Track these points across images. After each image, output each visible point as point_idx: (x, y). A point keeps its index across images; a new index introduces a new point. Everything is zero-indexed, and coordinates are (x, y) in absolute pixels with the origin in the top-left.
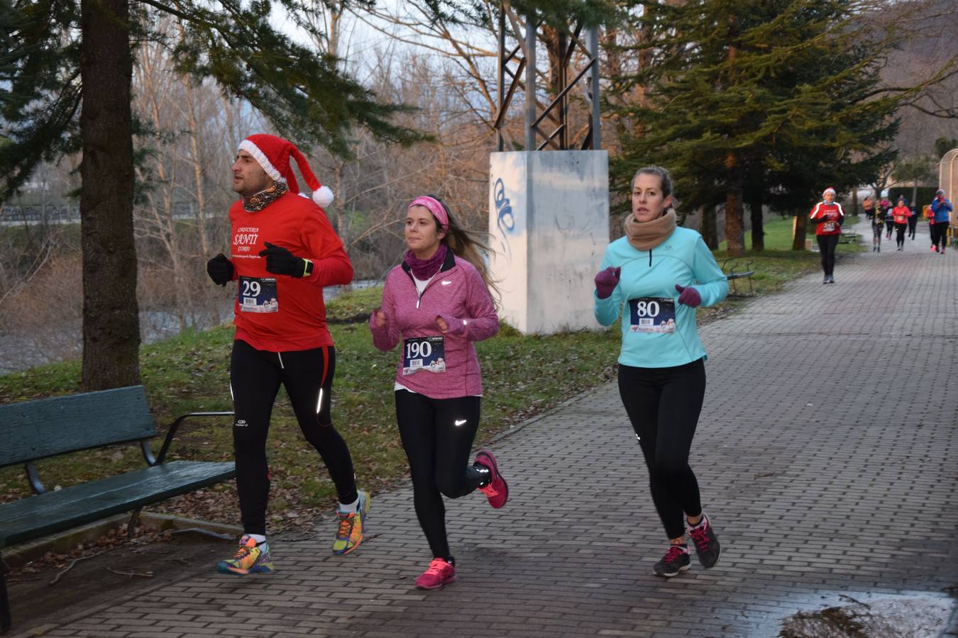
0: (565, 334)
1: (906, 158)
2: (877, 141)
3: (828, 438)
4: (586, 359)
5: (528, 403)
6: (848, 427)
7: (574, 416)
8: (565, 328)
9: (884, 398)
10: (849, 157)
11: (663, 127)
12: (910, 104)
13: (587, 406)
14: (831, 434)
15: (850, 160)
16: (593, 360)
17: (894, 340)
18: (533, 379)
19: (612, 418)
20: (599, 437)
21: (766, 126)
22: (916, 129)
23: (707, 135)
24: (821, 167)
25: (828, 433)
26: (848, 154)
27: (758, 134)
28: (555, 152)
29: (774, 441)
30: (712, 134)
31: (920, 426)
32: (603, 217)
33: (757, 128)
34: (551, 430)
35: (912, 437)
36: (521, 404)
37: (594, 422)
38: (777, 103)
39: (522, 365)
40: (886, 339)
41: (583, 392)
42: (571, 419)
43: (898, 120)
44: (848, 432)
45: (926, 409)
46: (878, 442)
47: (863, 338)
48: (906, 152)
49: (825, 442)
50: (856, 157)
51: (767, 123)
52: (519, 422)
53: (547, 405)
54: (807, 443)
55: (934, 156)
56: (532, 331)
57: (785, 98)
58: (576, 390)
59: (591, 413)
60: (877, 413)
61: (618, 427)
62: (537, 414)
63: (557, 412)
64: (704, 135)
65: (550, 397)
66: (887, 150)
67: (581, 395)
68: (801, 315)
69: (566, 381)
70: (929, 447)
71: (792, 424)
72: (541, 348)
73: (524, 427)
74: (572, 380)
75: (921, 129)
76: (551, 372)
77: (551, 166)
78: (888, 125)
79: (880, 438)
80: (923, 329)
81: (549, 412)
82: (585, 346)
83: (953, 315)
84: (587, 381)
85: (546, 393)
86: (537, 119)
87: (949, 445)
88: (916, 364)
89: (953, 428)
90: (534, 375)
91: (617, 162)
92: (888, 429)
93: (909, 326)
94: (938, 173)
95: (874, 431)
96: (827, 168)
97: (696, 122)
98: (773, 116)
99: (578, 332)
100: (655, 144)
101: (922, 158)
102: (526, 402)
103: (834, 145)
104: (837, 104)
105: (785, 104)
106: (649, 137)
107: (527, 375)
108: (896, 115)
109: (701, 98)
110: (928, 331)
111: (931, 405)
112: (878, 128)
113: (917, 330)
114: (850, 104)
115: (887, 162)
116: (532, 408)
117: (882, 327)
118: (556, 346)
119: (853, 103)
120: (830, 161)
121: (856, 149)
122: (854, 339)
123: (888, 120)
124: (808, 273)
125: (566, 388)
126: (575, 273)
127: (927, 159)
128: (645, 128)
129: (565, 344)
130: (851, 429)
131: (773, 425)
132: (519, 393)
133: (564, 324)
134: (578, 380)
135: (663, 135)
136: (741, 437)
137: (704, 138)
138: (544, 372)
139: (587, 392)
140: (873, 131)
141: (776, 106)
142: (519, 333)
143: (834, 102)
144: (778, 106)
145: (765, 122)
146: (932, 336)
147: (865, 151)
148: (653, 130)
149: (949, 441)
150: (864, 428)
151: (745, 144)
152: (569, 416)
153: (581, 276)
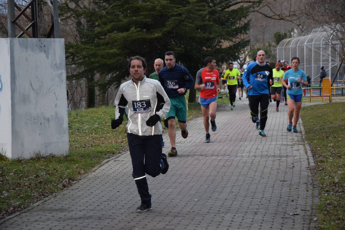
0: (38, 158)
1: (257, 44)
2: (237, 34)
3: (200, 222)
4: (51, 175)
5: (9, 205)
6: (213, 215)
7: (40, 213)
8: (38, 154)
9: (236, 196)
10: (221, 44)
11: (105, 24)
12: (257, 11)
13: (49, 206)
14: (203, 219)
15: (221, 46)
16: (56, 175)
17: (244, 159)
18: (14, 189)
19: (66, 213)
20: (55, 226)
21: (169, 24)
22: (263, 26)
23: (133, 29)
24: (204, 49)
25: (201, 218)
26: (220, 42)
27: (165, 29)
28: (29, 39)
29: (167, 225)
30: (136, 28)
31: (256, 213)
32: (62, 82)
33: (164, 25)
34: (23, 222)
35: (251, 220)
36: (4, 206)
37: (53, 216)
38: (175, 10)
39: (7, 180)
40: (240, 158)
41: (47, 196)
42: (38, 214)
43: (249, 21)
44: (213, 218)
45: (260, 202)
46: (231, 224)
47: (226, 158)
48: (257, 41)
49: (199, 224)
50: (226, 44)
51: (170, 22)
52: (2, 218)
53: (22, 206)
54: (188, 225)
55: (273, 44)
56: (16, 157)
57: (180, 6)
58: (43, 195)
59: (51, 210)
60: (231, 205)
61: (68, 219)
62: (15, 212)
63: (29, 210)
64: (131, 29)
65: (25, 201)
66: (243, 40)
67: (46, 199)
68: (190, 144)
69: (36, 189)
70: (261, 226)
71: (179, 213)
72: (21, 168)
73: (5, 222)
74: (40, 188)
75: (266, 27)
76: (26, 184)
77: (27, 48)
78: (243, 24)
79: (232, 221)
80: (262, 152)
81: (23, 211)
82: (50, 166)
83: (280, 143)
84: (51, 189)
85: (22, 198)
86: (16, 17)
87: (272, 225)
88: (257, 174)
89: (276, 214)
90: (14, 187)
91: (75, 46)
92: (237, 215)
93: (253, 150)
94: (276, 54)
95: (228, 217)
96: (207, 51)
97: (126, 20)
98: (173, 18)
99: (47, 156)
100: (100, 35)
101: (267, 44)
102: (8, 205)
103: (211, 36)
104: (212, 11)
105: (181, 10)
106: (97, 30)
107: (10, 187)
108: (248, 18)
109: (128, 6)
110: (265, 153)
111: (263, 199)
112: (238, 26)
113: (258, 153)
114: (220, 10)
115: (244, 47)
116: (11, 208)
117: (237, 151)
118: (31, 166)
119: (223, 10)
120: (209, 47)
121: (224, 39)
122: (220, 158)
123: (244, 21)
124: (196, 117)
125: (36, 194)
126: (44, 118)
127: (270, 45)
128: (94, 24)
129: (37, 165)
130: (215, 215)
131: (167, 214)
132: (3, 198)
133: (37, 152)
134: (45, 188)
135: (105, 29)
136: (147, 223)
137: (131, 31)
138: (22, 185)
139: (50, 196)
140: (234, 28)
141: (175, 11)
142: (7, 158)
143: (211, 9)
144: (177, 11)
145: (169, 21)
146: (268, 156)
147: (230, 40)
148: (98, 25)
149: (273, 222)
150: (223, 215)
151: (156, 35)
152: (37, 213)
153: (48, 120)
